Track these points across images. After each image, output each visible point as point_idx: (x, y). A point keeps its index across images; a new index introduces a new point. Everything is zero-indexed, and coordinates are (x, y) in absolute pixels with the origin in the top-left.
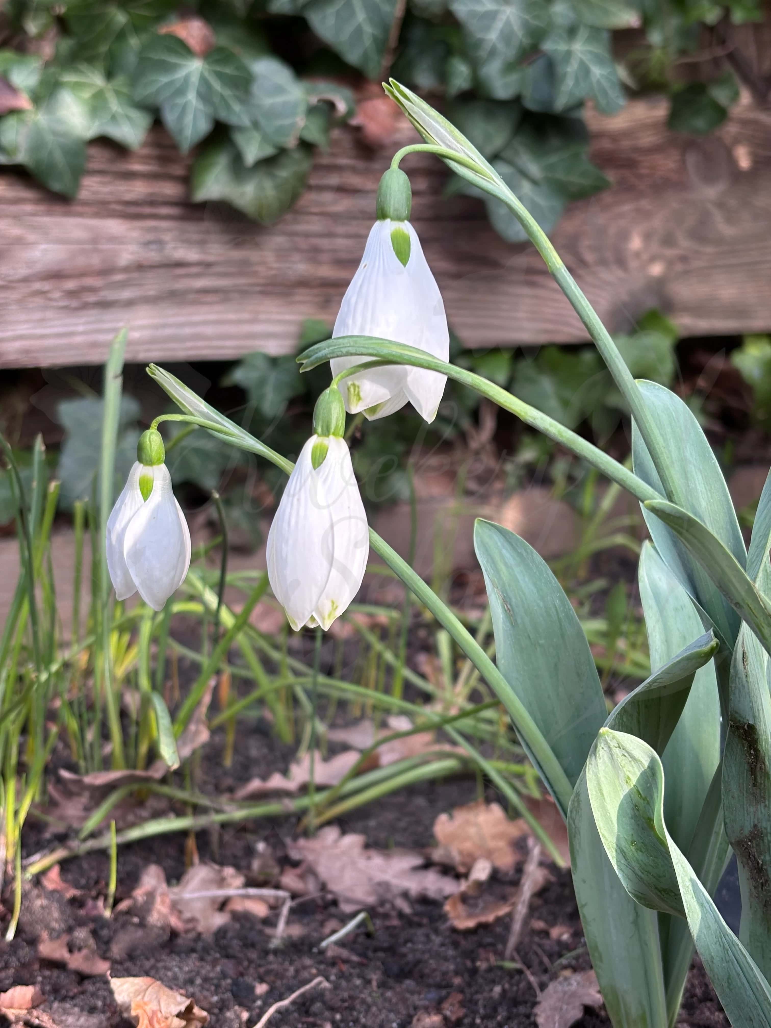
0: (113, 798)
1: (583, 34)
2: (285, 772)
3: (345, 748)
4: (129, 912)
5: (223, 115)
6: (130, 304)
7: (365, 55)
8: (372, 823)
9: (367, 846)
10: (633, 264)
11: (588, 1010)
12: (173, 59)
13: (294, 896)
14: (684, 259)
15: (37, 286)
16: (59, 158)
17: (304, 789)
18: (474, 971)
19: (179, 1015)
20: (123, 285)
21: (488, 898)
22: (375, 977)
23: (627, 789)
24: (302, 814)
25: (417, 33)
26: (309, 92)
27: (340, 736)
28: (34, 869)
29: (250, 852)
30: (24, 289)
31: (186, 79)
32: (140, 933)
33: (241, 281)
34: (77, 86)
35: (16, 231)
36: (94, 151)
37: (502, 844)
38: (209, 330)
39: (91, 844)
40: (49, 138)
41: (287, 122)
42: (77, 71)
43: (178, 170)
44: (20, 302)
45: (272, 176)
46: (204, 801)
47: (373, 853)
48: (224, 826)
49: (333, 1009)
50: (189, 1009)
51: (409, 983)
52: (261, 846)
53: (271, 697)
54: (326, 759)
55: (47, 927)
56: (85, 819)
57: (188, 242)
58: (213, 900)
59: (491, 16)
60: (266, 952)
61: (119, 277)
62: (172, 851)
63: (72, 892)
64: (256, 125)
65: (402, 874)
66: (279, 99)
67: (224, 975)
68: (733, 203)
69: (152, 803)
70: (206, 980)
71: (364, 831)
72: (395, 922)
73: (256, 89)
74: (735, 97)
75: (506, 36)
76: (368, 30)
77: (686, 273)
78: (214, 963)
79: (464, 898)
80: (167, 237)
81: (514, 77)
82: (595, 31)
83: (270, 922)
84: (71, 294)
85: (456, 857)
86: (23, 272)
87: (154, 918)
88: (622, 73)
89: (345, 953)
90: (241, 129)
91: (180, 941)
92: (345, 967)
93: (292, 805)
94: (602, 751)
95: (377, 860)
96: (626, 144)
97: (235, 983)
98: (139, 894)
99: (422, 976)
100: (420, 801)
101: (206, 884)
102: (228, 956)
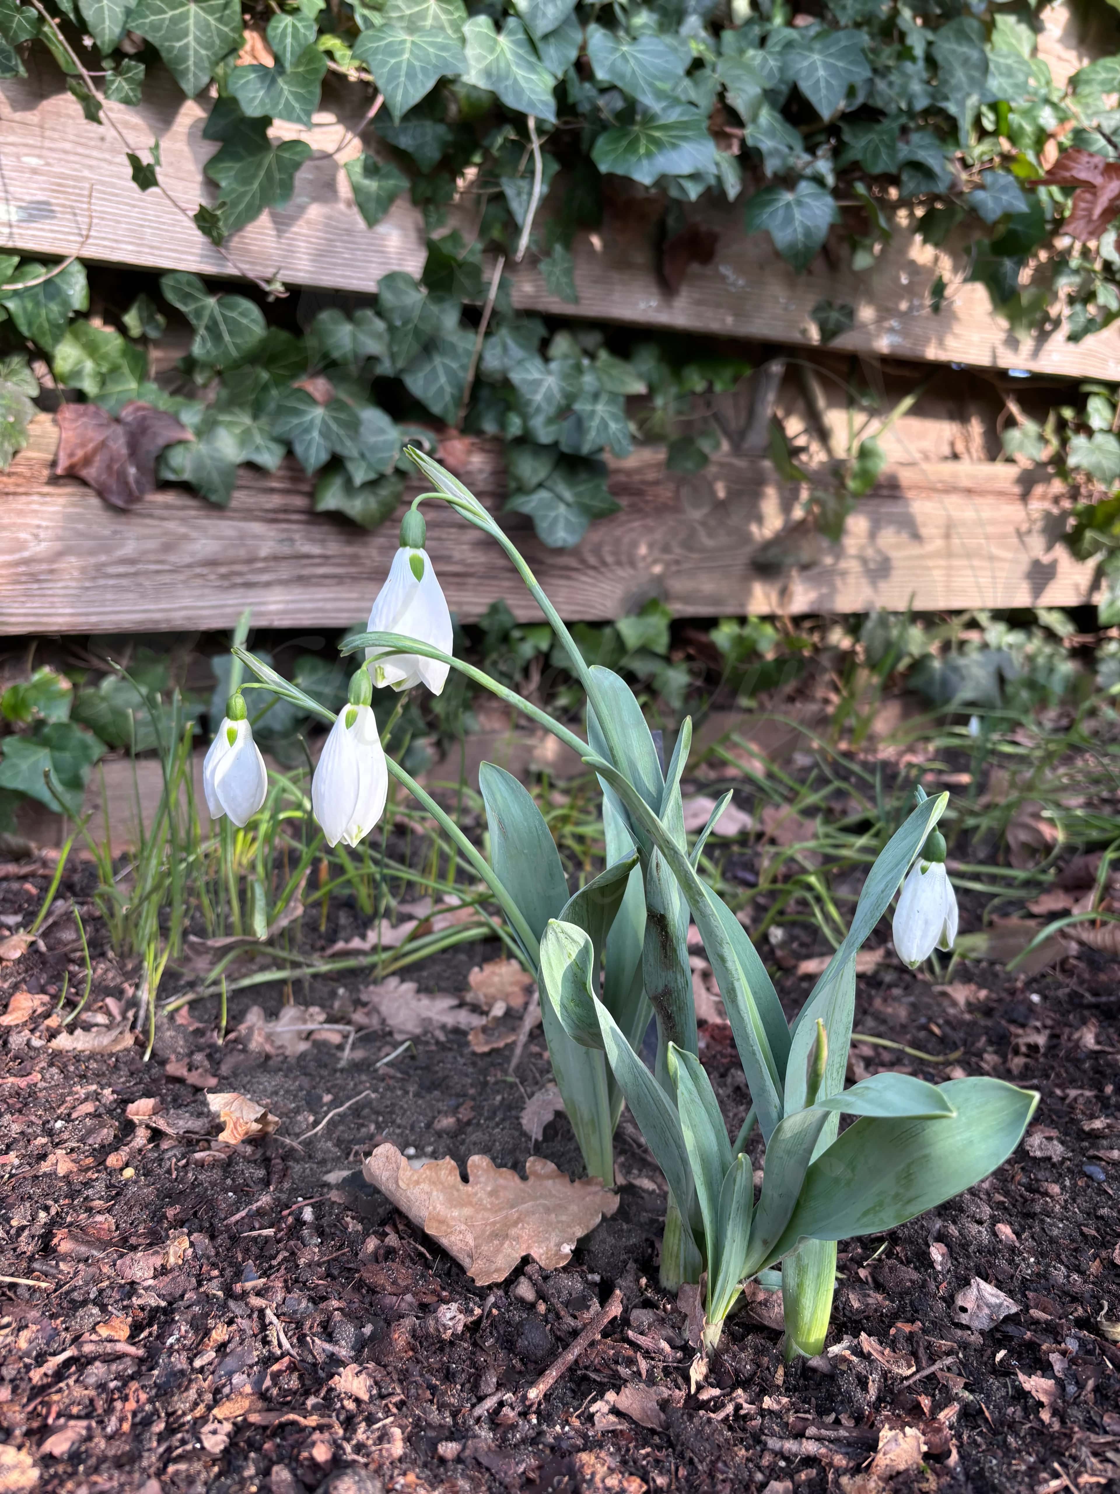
0: (230, 956)
1: (604, 398)
2: (363, 937)
3: (410, 917)
4: (236, 1041)
5: (339, 449)
6: (268, 585)
7: (446, 407)
8: (425, 974)
9: (419, 991)
10: (641, 565)
11: (559, 1114)
12: (302, 407)
13: (360, 1029)
14: (677, 562)
15: (198, 570)
16: (215, 477)
17: (375, 949)
18: (486, 1083)
19: (257, 1121)
20: (262, 571)
21: (502, 1029)
22: (412, 1089)
23: (569, 962)
24: (373, 967)
25: (485, 393)
26: (404, 433)
27: (407, 909)
28: (170, 1008)
29: (333, 994)
30: (189, 572)
31: (312, 421)
32: (242, 1057)
33: (353, 570)
34: (230, 424)
35: (183, 530)
36: (241, 472)
37: (516, 989)
38: (329, 605)
39: (213, 990)
40: (208, 462)
41: (386, 455)
42: (231, 413)
43: (306, 488)
44: (184, 582)
45: (375, 494)
46: (300, 959)
47: (422, 996)
48: (315, 976)
49: (378, 1113)
50: (264, 1115)
51: (437, 1093)
52: (341, 991)
53: (356, 880)
54: (394, 926)
55: (174, 1051)
56: (210, 970)
57: (313, 541)
58: (299, 1033)
59: (537, 383)
60: (335, 1071)
61: (260, 565)
62: (275, 995)
63: (197, 1025)
64: (363, 456)
65: (442, 1012)
66: (381, 438)
67: (301, 1088)
68: (712, 522)
69: (260, 960)
70: (287, 1091)
71: (418, 981)
72: (433, 1048)
73: (362, 430)
74: (717, 446)
75: (548, 398)
76: (448, 389)
77: (679, 572)
78: (295, 1078)
79: (484, 1029)
80: (297, 536)
81: (553, 428)
82: (613, 396)
83: (340, 1047)
84: (223, 577)
85: (482, 999)
86: (188, 560)
87: (253, 1046)
88: (632, 427)
89: (391, 1071)
90: (351, 459)
91: (271, 1063)
92: (392, 1082)
93: (364, 961)
94: (550, 935)
95: (425, 1001)
96: (637, 478)
97: (309, 1093)
98: (243, 1028)
99: (448, 1087)
100: (463, 957)
101: (294, 1020)
102: (306, 1074)
